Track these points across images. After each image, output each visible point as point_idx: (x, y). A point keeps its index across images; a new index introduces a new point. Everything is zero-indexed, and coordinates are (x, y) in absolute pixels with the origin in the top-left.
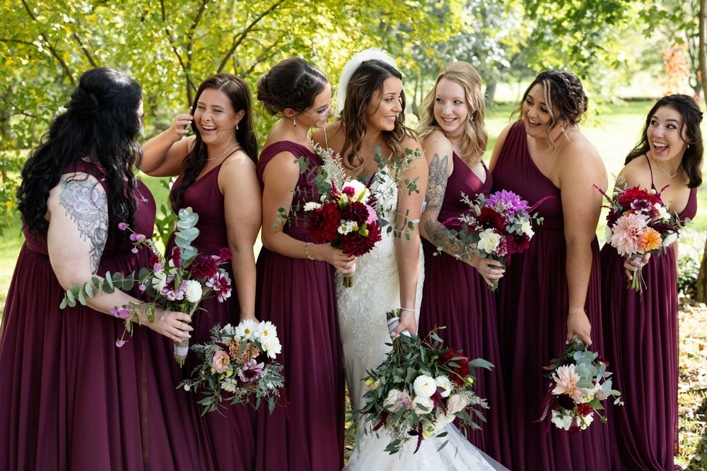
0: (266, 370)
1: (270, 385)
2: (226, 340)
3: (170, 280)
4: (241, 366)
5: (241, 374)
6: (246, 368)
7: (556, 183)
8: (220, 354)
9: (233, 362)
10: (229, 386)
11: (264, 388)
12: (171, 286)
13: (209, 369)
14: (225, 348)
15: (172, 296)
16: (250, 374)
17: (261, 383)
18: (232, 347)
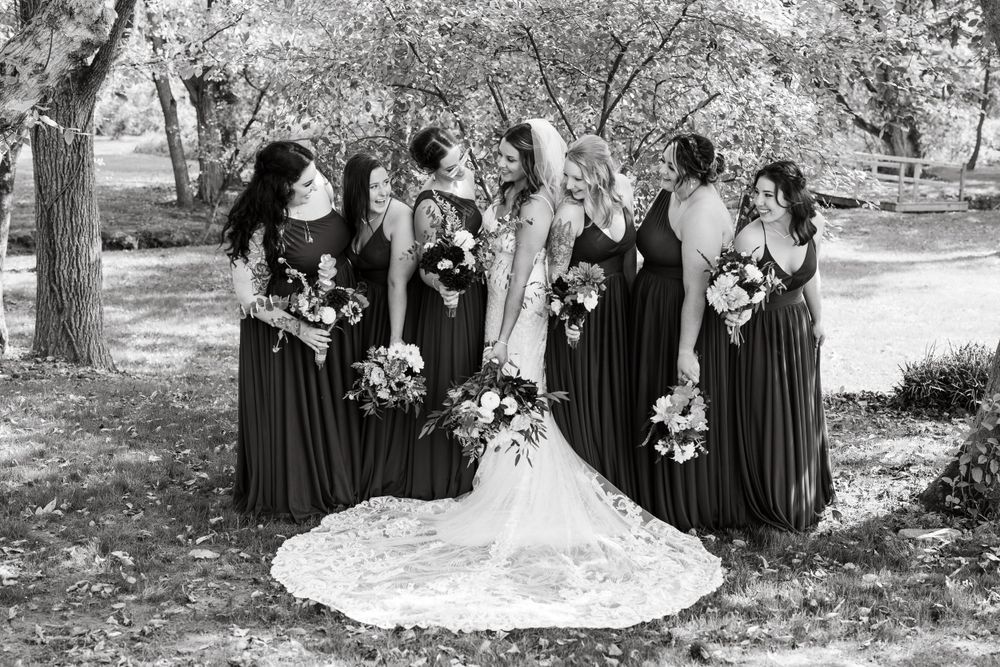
0: (413, 382)
1: (416, 393)
2: (381, 360)
3: (312, 305)
4: (393, 379)
5: (393, 385)
6: (397, 380)
7: (678, 236)
8: (377, 369)
9: (386, 375)
10: (383, 394)
11: (411, 396)
12: (312, 310)
13: (368, 381)
14: (381, 365)
15: (311, 318)
16: (400, 384)
17: (409, 393)
18: (386, 364)
